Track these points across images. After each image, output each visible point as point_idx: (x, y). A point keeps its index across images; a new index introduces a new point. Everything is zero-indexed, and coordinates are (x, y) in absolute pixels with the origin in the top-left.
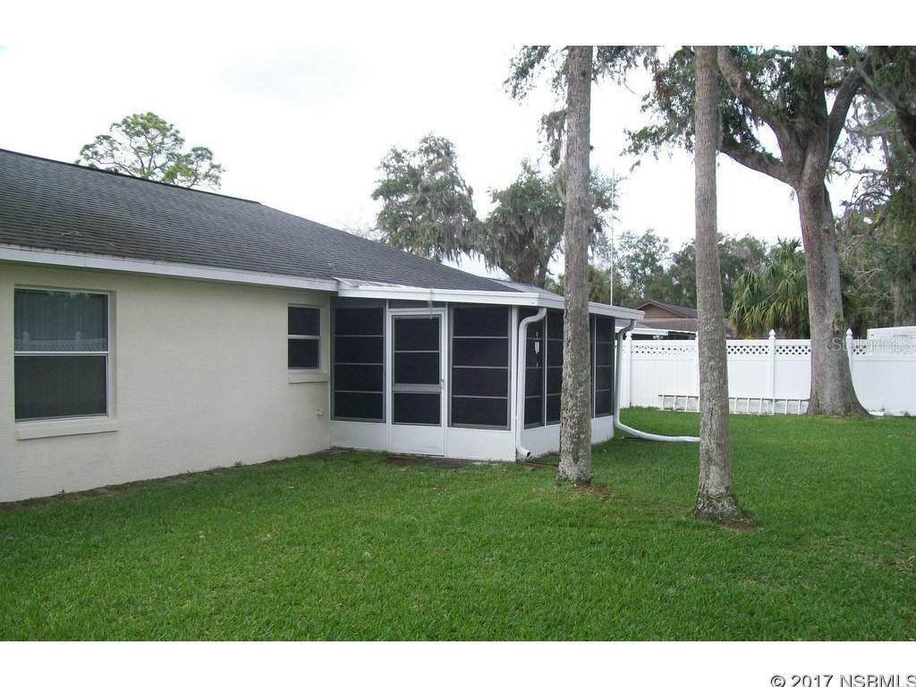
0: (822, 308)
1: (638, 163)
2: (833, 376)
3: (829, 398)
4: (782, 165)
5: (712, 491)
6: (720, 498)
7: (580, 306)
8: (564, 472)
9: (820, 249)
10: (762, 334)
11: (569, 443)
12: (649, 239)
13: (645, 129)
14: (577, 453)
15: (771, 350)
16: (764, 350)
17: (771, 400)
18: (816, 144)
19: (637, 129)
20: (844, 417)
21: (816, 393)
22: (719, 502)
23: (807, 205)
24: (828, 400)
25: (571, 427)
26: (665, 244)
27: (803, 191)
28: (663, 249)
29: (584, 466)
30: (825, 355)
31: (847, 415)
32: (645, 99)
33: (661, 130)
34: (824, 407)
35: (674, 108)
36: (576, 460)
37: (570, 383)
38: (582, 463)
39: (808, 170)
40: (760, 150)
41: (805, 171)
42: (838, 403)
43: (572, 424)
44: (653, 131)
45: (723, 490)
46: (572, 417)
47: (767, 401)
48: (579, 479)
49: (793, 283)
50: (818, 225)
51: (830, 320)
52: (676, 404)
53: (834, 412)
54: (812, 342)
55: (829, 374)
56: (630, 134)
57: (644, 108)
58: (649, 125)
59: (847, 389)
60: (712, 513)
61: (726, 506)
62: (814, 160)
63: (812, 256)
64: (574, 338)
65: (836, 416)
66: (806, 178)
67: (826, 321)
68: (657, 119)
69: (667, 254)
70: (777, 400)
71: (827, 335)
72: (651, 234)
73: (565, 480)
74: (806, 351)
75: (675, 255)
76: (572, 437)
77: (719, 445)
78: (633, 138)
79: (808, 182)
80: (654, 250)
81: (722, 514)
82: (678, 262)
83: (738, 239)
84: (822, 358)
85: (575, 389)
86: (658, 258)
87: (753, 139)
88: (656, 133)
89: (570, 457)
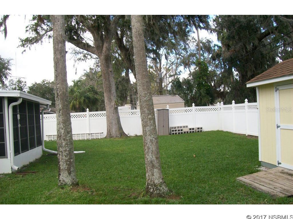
0: (110, 99)
1: (25, 51)
2: (115, 124)
3: (114, 131)
4: (93, 47)
5: (156, 181)
6: (161, 184)
7: (65, 91)
8: (64, 181)
9: (109, 78)
10: (84, 111)
11: (65, 164)
12: (20, 82)
13: (28, 38)
14: (70, 169)
15: (88, 116)
16: (85, 116)
17: (89, 134)
18: (107, 40)
19: (24, 38)
20: (120, 138)
21: (109, 130)
22: (161, 187)
23: (104, 62)
24: (114, 132)
25: (66, 156)
26: (25, 84)
27: (103, 56)
28: (25, 85)
29: (74, 176)
30: (112, 116)
31: (121, 137)
32: (27, 27)
33: (33, 38)
34: (113, 135)
35: (38, 31)
36: (70, 173)
37: (63, 132)
38: (73, 174)
39: (104, 49)
40: (84, 42)
41: (103, 49)
42: (118, 133)
43: (66, 155)
44: (30, 39)
45: (161, 181)
46: (65, 151)
47: (88, 134)
48: (73, 183)
49: (79, 94)
50: (108, 69)
51: (113, 103)
52: (53, 138)
53: (116, 137)
54: (107, 112)
55: (114, 123)
56: (21, 39)
57: (27, 31)
58: (29, 36)
59: (120, 128)
60: (159, 193)
61: (164, 189)
62: (107, 45)
63: (106, 81)
64: (63, 108)
65: (117, 138)
66: (104, 52)
67: (112, 104)
68: (32, 35)
69: (26, 87)
70: (91, 134)
71: (113, 109)
72: (20, 80)
73: (65, 185)
74: (105, 115)
75: (29, 87)
76: (67, 161)
77: (157, 158)
78: (22, 41)
79: (104, 53)
80: (21, 86)
81: (164, 192)
82: (30, 90)
83: (51, 82)
84: (111, 117)
85: (66, 136)
86: (23, 88)
87: (81, 38)
88: (32, 40)
89: (66, 172)
